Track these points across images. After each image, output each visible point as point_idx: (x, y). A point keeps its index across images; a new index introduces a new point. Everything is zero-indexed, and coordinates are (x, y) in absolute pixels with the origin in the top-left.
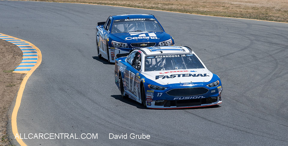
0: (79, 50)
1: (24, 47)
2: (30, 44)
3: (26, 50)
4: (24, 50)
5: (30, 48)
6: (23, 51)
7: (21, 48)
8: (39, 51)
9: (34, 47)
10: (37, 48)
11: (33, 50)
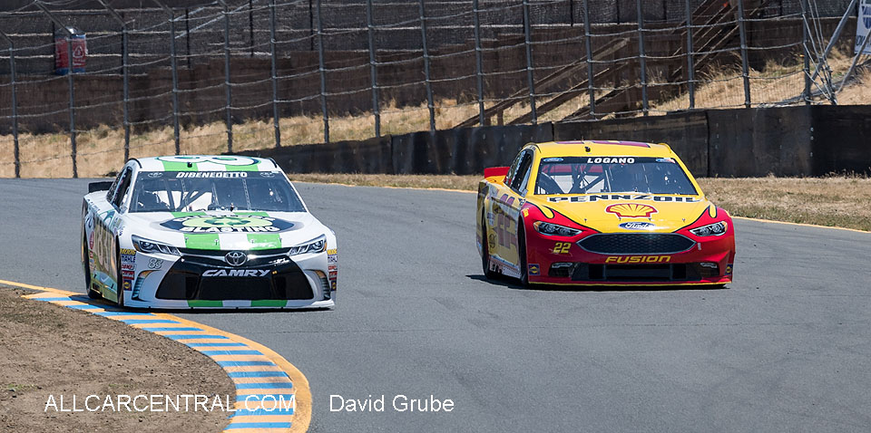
0: (462, 380)
1: (240, 363)
2: (267, 353)
3: (247, 375)
4: (241, 375)
5: (264, 368)
6: (237, 381)
7: (229, 369)
8: (300, 378)
9: (282, 364)
10: (291, 368)
11: (277, 374)
